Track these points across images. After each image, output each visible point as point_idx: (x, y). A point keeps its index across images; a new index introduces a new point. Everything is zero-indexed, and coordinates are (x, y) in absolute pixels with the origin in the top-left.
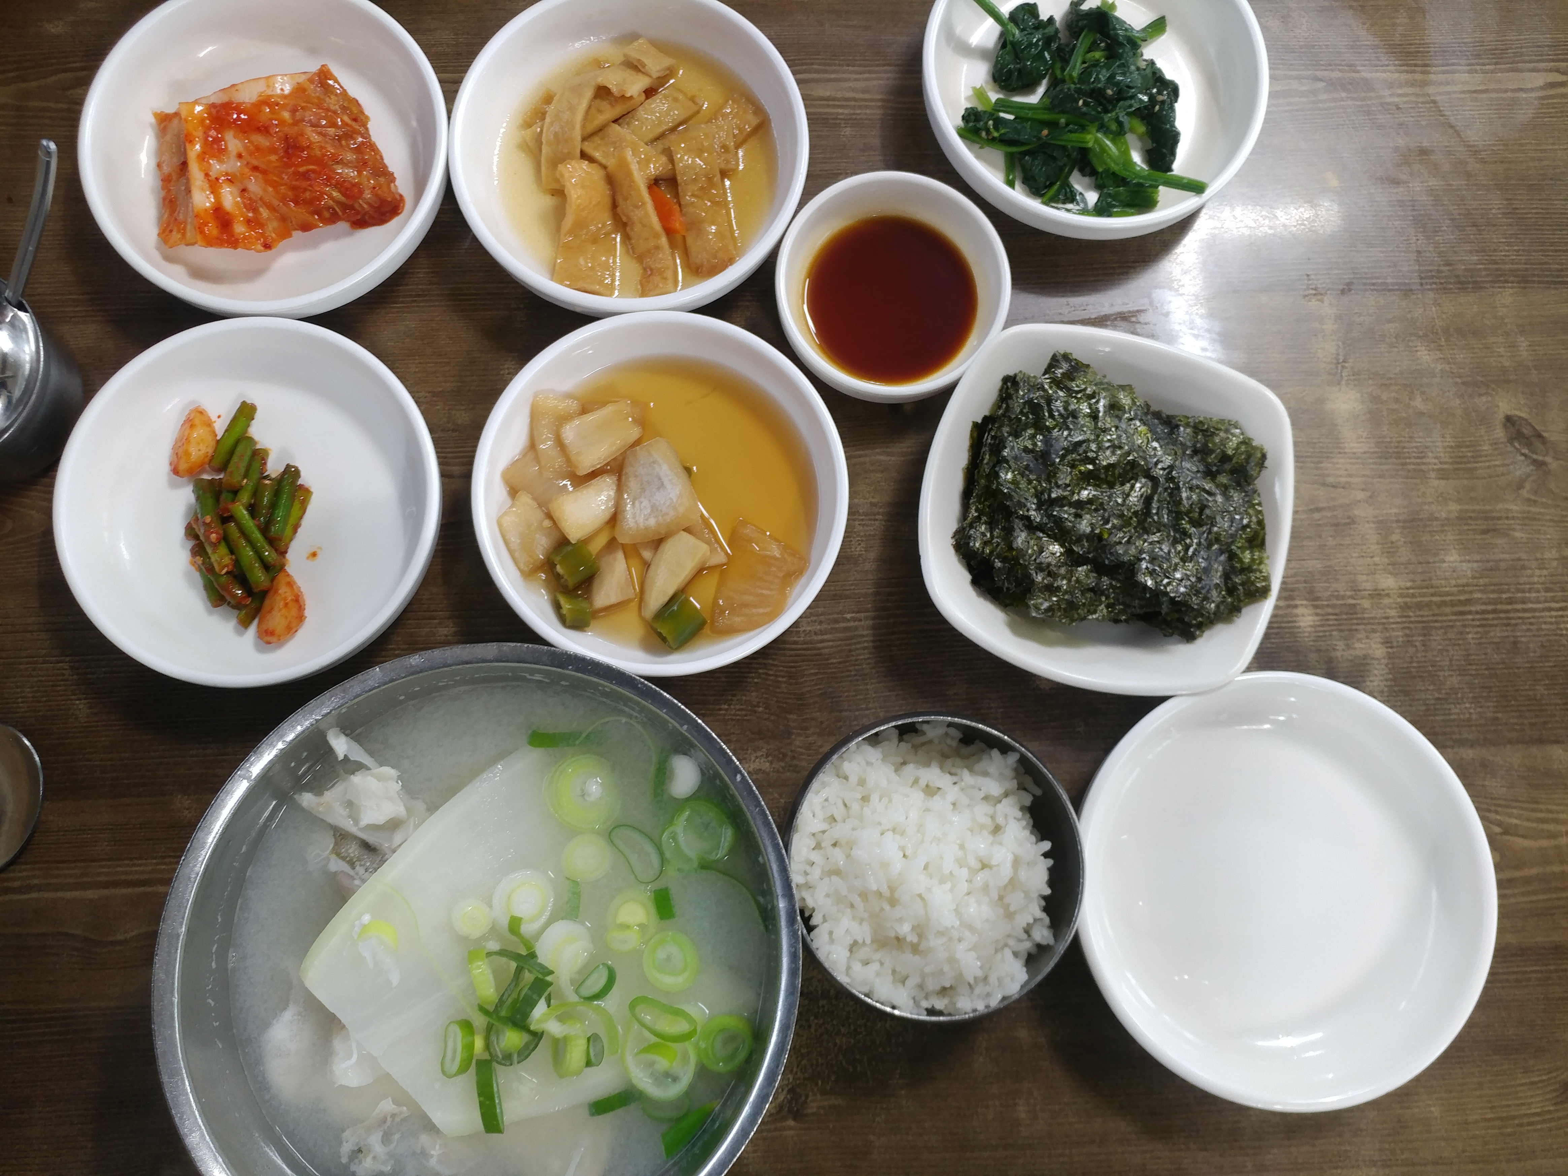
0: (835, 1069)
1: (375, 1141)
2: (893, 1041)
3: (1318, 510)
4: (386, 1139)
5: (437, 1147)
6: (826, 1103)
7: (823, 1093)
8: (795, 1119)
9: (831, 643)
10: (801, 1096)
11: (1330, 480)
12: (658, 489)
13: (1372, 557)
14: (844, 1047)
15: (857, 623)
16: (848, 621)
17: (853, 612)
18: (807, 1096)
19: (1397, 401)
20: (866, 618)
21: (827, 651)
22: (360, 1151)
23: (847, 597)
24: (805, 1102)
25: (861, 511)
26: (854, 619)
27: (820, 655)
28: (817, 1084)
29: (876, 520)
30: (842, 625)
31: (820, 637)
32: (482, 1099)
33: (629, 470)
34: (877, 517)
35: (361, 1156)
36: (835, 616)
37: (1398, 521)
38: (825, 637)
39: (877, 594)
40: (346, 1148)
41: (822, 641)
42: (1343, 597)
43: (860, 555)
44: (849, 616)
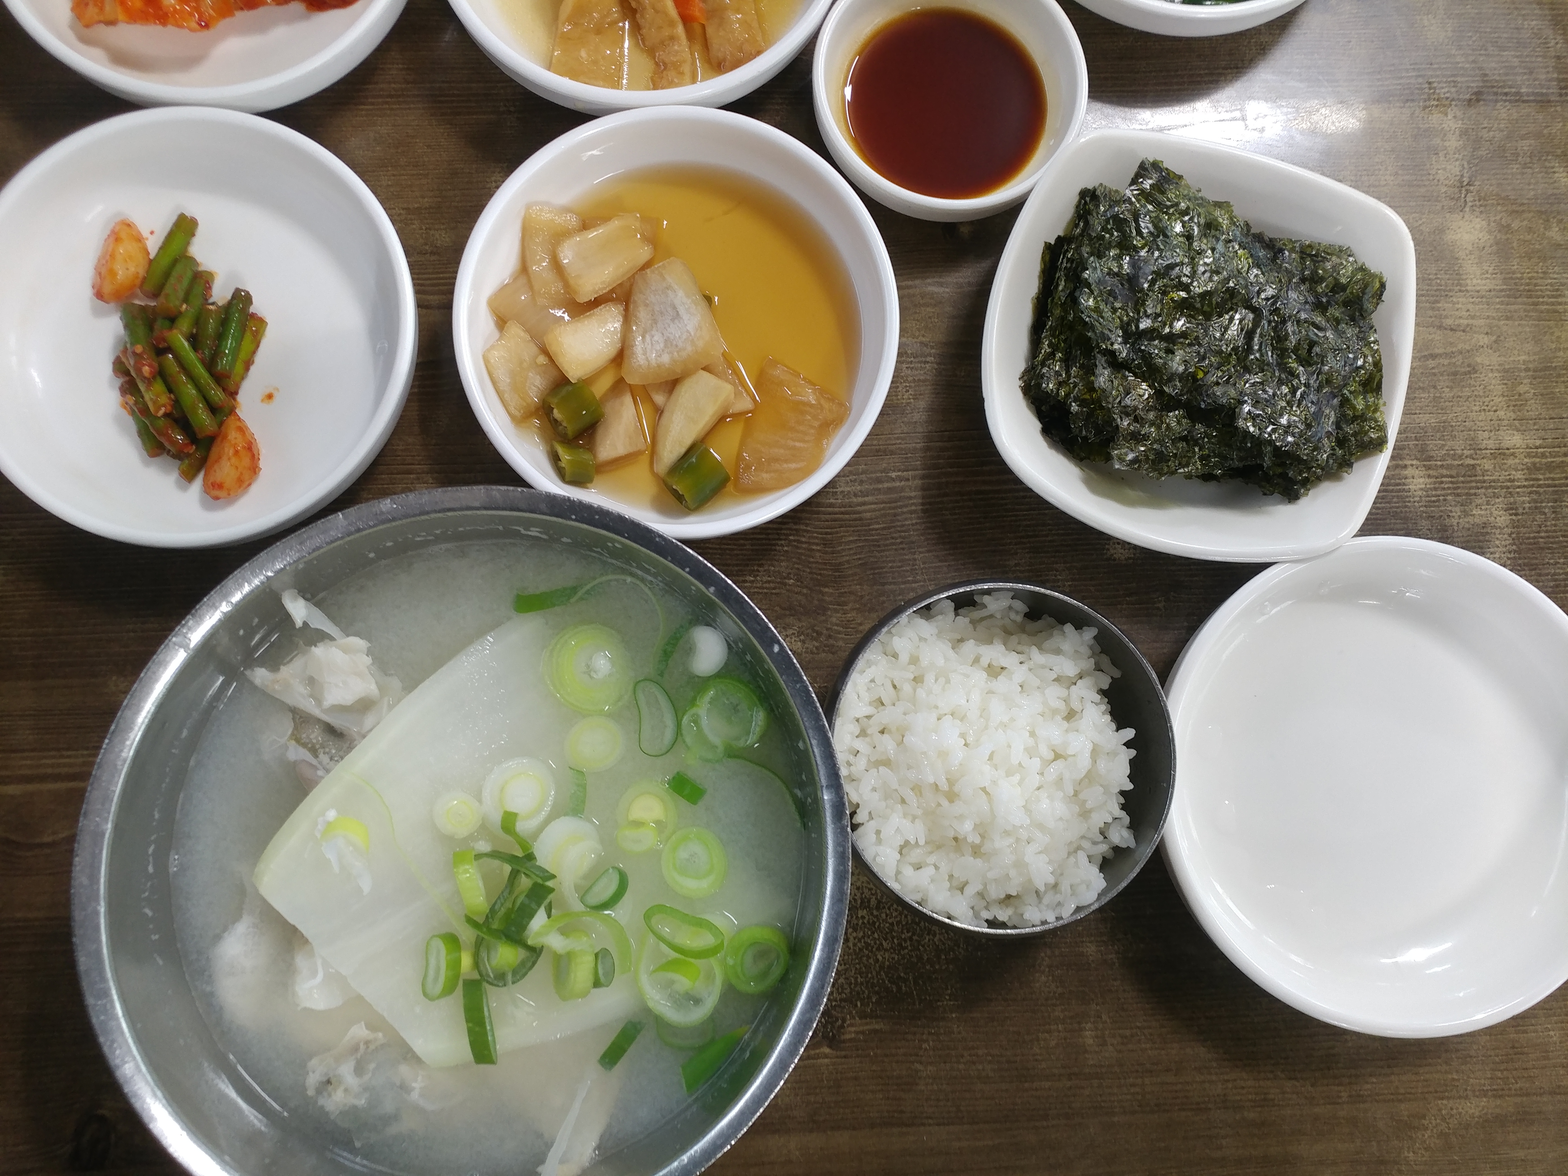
0: (877, 989)
1: (346, 1071)
2: (943, 957)
3: (1433, 356)
4: (359, 1070)
5: (420, 1078)
6: (866, 1028)
7: (863, 1016)
8: (830, 1047)
9: (873, 506)
10: (837, 1020)
11: (1449, 322)
12: (673, 320)
13: (1495, 411)
14: (887, 963)
15: (903, 483)
16: (893, 480)
17: (899, 471)
18: (844, 1021)
19: (1530, 230)
20: (914, 478)
21: (868, 515)
22: (329, 1082)
23: (892, 453)
24: (842, 1027)
25: (909, 352)
26: (901, 479)
27: (861, 519)
28: (856, 1006)
29: (926, 362)
30: (886, 485)
31: (860, 499)
32: (470, 1025)
33: (637, 297)
34: (928, 359)
35: (330, 1088)
36: (879, 475)
37: (1527, 370)
38: (866, 499)
39: (927, 449)
40: (313, 1080)
41: (864, 504)
42: (1460, 457)
43: (908, 404)
44: (894, 475)
